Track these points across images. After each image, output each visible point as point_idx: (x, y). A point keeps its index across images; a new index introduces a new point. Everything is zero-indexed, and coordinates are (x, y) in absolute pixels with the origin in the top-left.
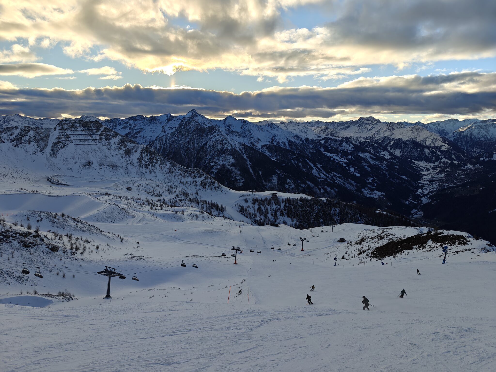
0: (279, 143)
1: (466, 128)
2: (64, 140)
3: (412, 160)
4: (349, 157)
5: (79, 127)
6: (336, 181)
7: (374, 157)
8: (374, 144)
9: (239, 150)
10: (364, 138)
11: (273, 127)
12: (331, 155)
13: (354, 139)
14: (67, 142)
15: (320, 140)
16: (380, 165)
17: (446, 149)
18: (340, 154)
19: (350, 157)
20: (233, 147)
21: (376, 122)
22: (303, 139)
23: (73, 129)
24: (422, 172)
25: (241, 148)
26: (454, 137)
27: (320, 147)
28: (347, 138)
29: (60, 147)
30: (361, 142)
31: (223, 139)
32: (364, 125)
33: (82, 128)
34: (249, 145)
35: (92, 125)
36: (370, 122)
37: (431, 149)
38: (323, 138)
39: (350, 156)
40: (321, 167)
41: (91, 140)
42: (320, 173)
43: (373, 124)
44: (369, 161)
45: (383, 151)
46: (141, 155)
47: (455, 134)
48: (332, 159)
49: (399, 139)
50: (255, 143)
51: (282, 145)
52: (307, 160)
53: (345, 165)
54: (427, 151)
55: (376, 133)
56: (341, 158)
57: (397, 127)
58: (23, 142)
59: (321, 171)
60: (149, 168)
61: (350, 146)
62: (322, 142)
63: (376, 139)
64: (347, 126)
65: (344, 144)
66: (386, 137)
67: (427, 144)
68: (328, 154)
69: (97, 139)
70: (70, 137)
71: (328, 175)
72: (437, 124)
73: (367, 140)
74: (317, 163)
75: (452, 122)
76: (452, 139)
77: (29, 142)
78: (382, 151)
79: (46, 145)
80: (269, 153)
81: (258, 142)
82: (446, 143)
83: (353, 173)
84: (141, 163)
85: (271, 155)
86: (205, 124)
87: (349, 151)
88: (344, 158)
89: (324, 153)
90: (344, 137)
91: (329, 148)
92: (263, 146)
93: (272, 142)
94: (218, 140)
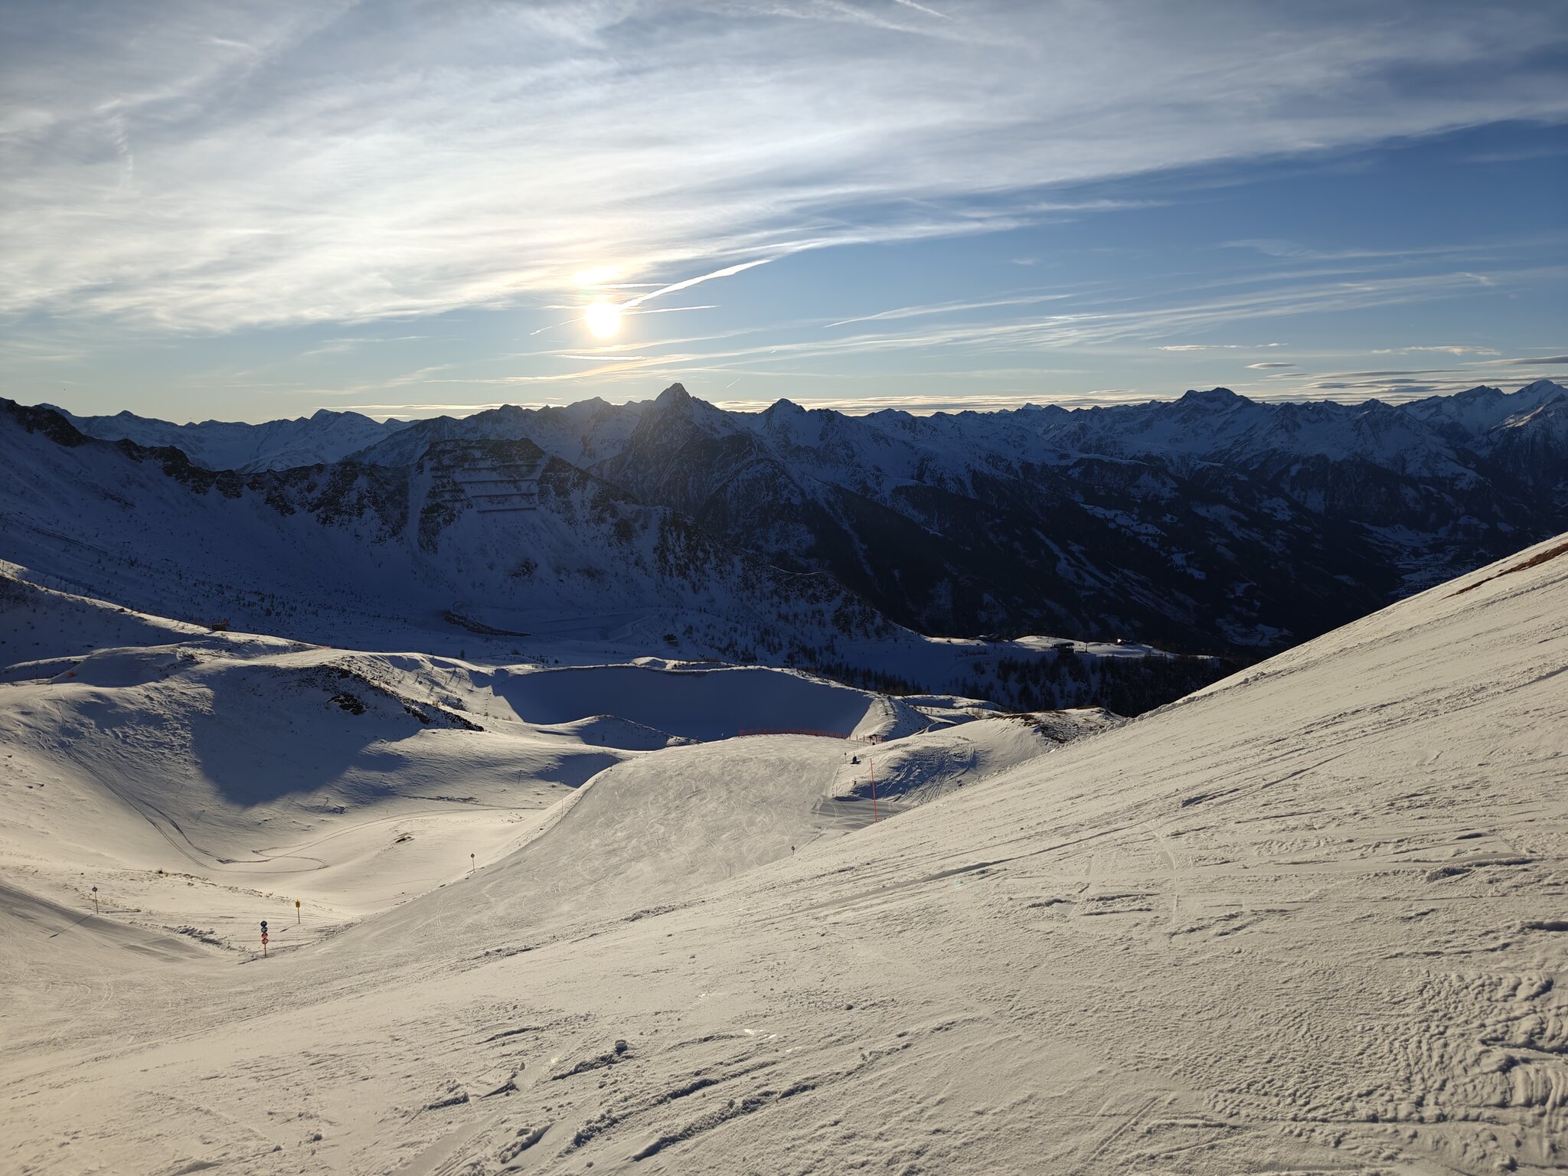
0: (941, 480)
1: (1527, 417)
2: (449, 501)
3: (1364, 524)
4: (1164, 519)
5: (481, 459)
6: (1133, 598)
7: (1243, 517)
8: (1237, 474)
9: (825, 506)
10: (1202, 458)
11: (918, 429)
12: (1110, 514)
13: (1171, 461)
14: (458, 505)
15: (1068, 468)
16: (1264, 543)
17: (1472, 486)
18: (1136, 510)
19: (1168, 518)
20: (809, 498)
21: (1239, 404)
22: (1016, 465)
23: (466, 466)
24: (1399, 560)
25: (832, 499)
26: (1491, 448)
27: (1069, 489)
28: (1149, 458)
29: (440, 520)
30: (1196, 469)
31: (776, 474)
32: (1199, 416)
33: (488, 463)
34: (851, 489)
35: (515, 452)
36: (1218, 405)
37: (1421, 486)
38: (1075, 460)
39: (1169, 516)
40: (1081, 552)
41: (519, 498)
42: (1081, 571)
43: (1229, 411)
44: (1230, 529)
45: (1270, 497)
46: (664, 539)
47: (1495, 437)
48: (1112, 526)
49: (1318, 456)
50: (871, 484)
51: (952, 487)
52: (1039, 533)
53: (1156, 546)
54: (1409, 493)
55: (1242, 439)
56: (1140, 524)
57: (1308, 420)
58: (344, 508)
59: (1085, 565)
60: (691, 577)
61: (1164, 484)
62: (1075, 473)
63: (1243, 458)
64: (1144, 419)
65: (1145, 479)
66: (1274, 451)
67: (1409, 471)
68: (1100, 512)
69: (532, 495)
70: (462, 491)
71: (1106, 578)
72: (1433, 406)
73: (1215, 464)
74: (1069, 542)
75: (1480, 400)
76: (1484, 453)
77: (358, 509)
78: (1265, 496)
79: (404, 517)
80: (916, 513)
81: (880, 480)
82: (1470, 466)
83: (1182, 570)
84: (666, 564)
85: (922, 518)
86: (715, 429)
87: (1163, 499)
88: (1148, 523)
89: (1086, 507)
90: (1138, 454)
91: (1101, 493)
92: (898, 491)
93: (920, 477)
94: (758, 475)
